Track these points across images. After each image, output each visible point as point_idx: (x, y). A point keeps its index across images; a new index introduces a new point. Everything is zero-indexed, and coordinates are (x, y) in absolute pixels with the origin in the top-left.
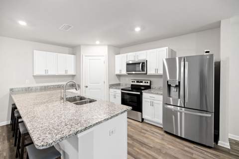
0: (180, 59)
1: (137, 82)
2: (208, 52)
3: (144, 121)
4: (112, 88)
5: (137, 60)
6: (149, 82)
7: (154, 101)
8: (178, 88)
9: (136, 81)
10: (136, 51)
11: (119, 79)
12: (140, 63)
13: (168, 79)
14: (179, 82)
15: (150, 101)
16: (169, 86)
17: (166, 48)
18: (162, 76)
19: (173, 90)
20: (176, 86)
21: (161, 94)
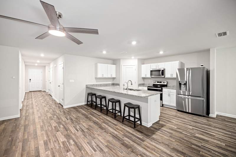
0: (187, 69)
1: (158, 82)
2: (203, 66)
3: (164, 106)
4: (140, 86)
5: (158, 68)
6: (166, 82)
7: (171, 94)
8: (185, 85)
9: (156, 82)
10: (158, 63)
11: (144, 81)
12: (160, 70)
13: (180, 80)
14: (186, 82)
15: (168, 93)
16: (180, 84)
17: (178, 61)
18: (175, 78)
19: (183, 86)
20: (184, 84)
21: (175, 89)
